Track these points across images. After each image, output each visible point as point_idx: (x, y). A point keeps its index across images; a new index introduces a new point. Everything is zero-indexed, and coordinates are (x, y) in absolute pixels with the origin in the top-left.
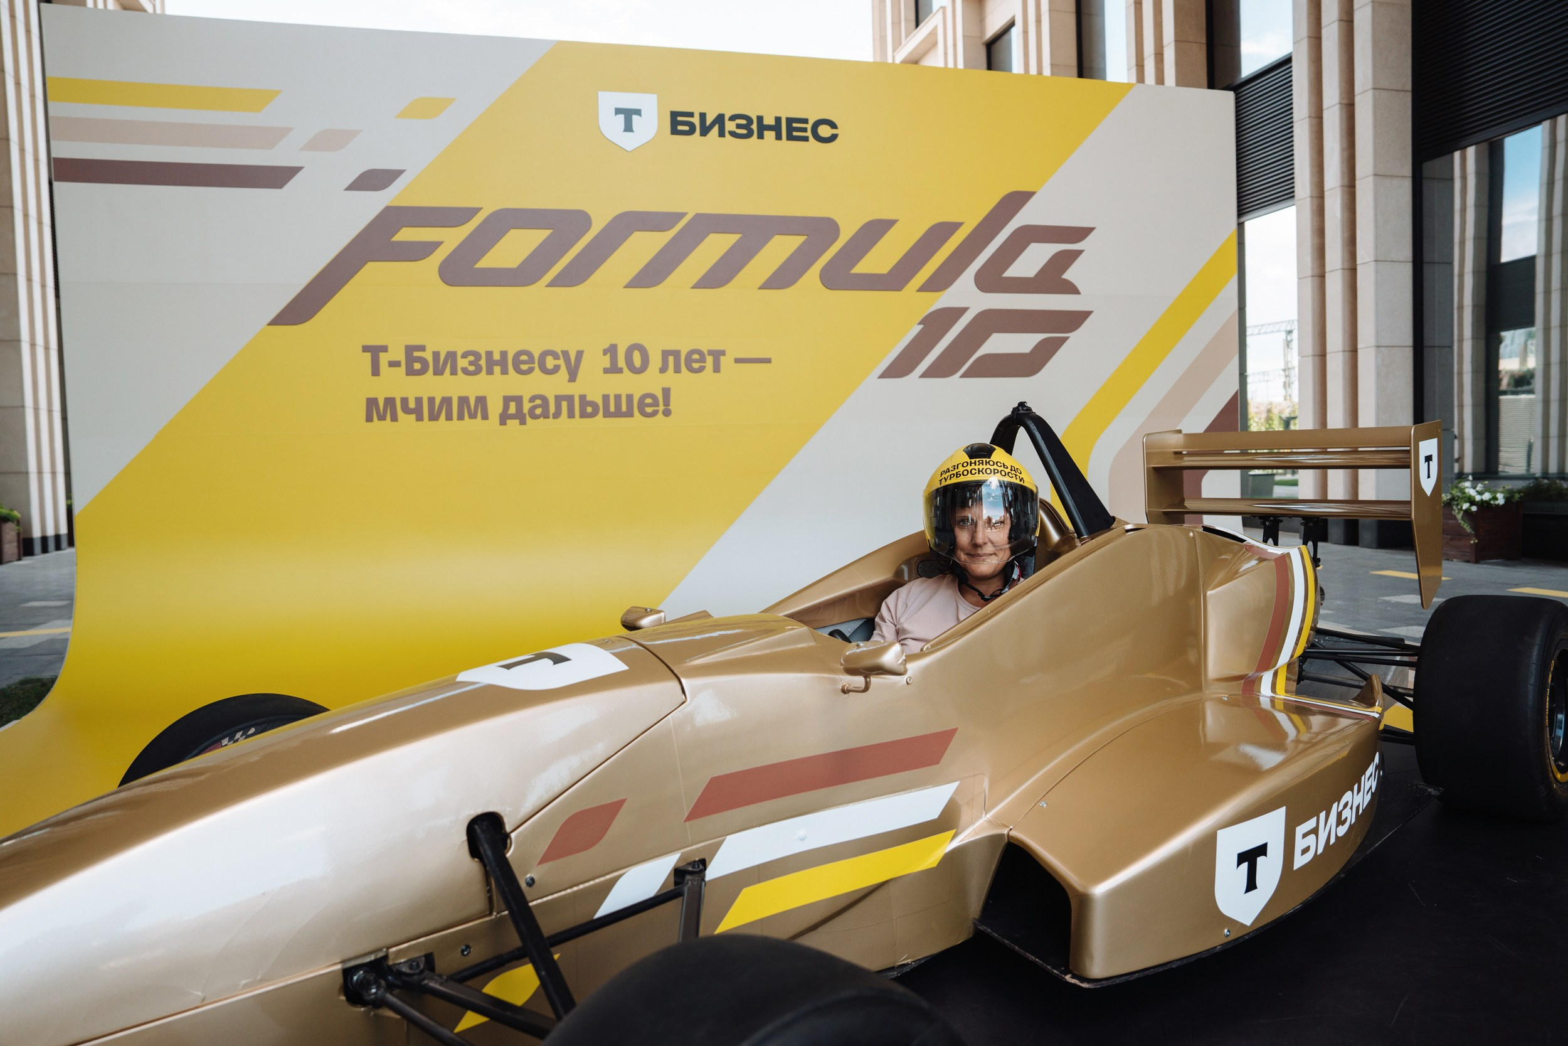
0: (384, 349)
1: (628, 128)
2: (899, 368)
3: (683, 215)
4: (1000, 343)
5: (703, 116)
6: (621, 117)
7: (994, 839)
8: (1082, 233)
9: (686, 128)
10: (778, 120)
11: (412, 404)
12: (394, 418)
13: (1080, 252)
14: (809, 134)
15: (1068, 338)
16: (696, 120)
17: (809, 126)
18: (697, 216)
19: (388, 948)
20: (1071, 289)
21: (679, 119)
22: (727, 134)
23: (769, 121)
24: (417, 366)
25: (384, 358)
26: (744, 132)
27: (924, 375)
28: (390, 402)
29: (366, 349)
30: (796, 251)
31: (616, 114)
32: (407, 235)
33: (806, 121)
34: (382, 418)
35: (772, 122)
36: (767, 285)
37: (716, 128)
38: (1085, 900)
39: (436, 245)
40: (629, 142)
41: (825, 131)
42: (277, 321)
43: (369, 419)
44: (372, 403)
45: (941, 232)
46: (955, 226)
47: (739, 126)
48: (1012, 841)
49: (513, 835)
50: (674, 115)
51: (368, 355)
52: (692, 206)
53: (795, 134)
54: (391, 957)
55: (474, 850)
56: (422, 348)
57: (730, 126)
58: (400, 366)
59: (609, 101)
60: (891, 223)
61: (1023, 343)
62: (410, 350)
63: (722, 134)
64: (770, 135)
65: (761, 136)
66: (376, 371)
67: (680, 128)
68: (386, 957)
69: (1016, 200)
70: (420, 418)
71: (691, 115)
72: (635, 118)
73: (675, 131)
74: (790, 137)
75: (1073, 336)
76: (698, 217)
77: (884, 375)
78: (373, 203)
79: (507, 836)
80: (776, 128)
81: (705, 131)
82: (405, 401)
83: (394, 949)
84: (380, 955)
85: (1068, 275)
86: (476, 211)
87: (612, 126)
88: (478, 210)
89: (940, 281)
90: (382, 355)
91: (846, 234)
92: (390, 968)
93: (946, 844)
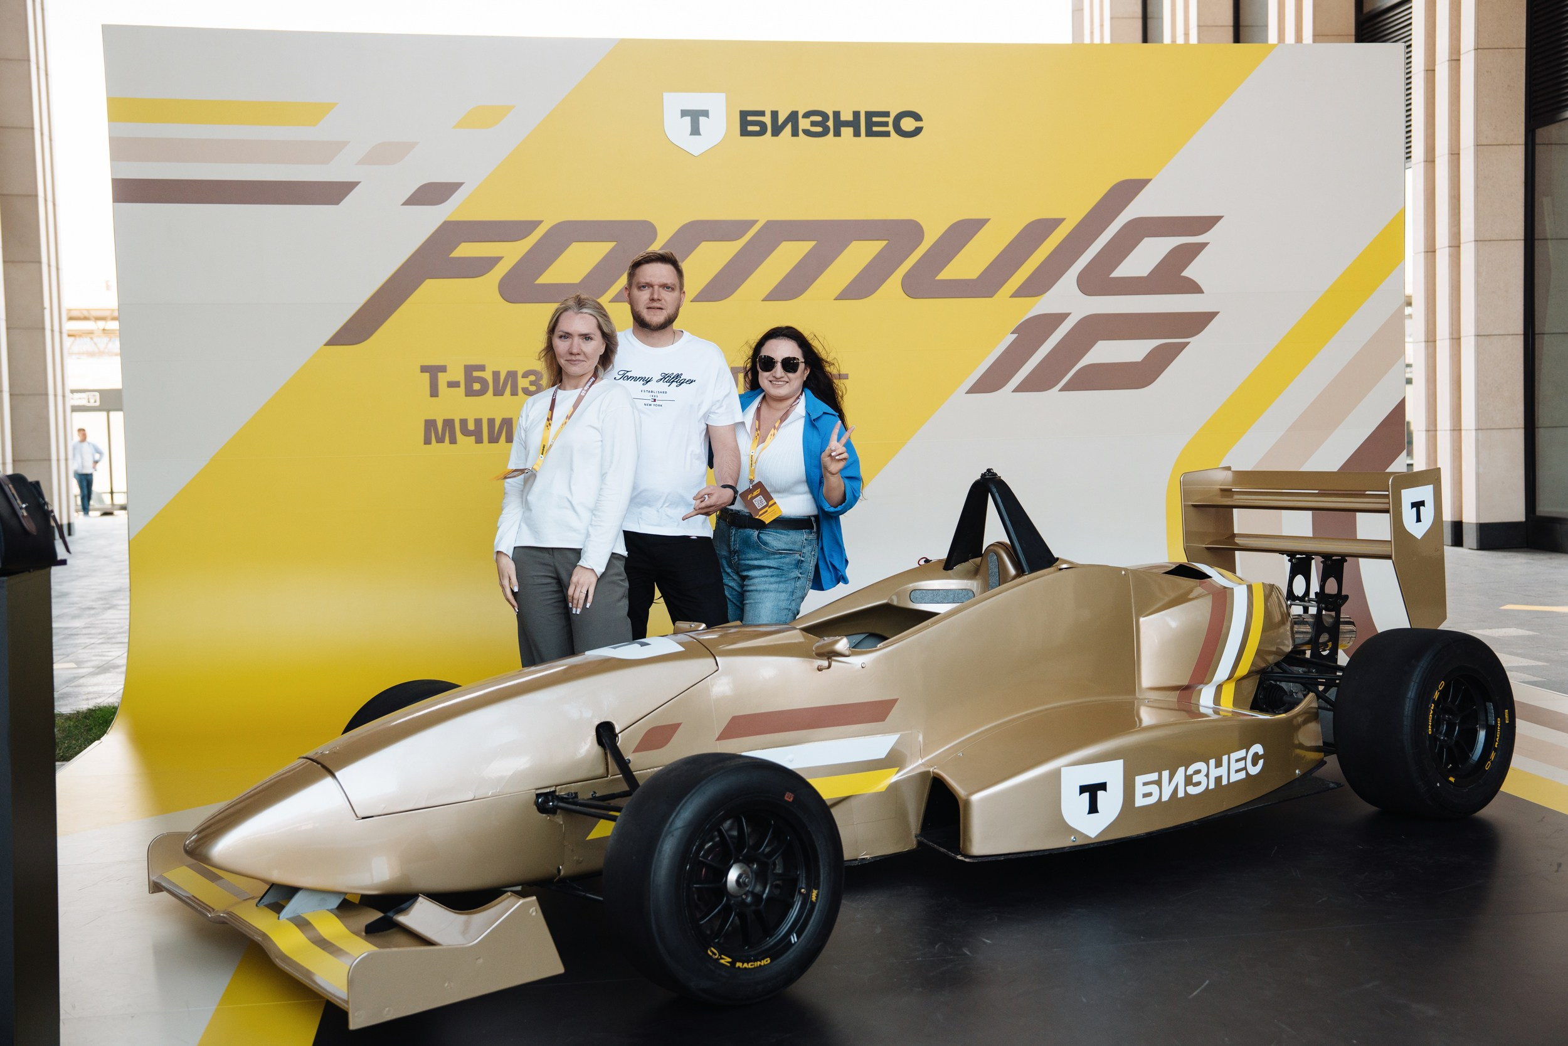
0: (443, 369)
1: (695, 131)
2: (990, 382)
3: (754, 222)
4: (1105, 352)
5: (775, 114)
6: (688, 119)
7: (924, 775)
8: (1207, 223)
9: (757, 128)
10: (856, 114)
11: (471, 426)
12: (453, 441)
13: (1203, 245)
14: (890, 128)
15: (1189, 343)
16: (767, 119)
17: (890, 120)
18: (768, 222)
19: (556, 786)
20: (1193, 288)
21: (749, 118)
22: (801, 133)
23: (846, 116)
24: (477, 386)
25: (443, 379)
26: (819, 129)
27: (1018, 389)
28: (449, 423)
29: (424, 369)
30: (875, 258)
31: (682, 116)
32: (466, 250)
33: (887, 114)
34: (440, 440)
35: (850, 118)
36: (844, 295)
37: (789, 127)
38: (967, 803)
39: (493, 262)
40: (696, 146)
41: (908, 124)
42: (333, 342)
43: (427, 441)
44: (430, 425)
45: (1039, 229)
46: (1057, 222)
47: (813, 124)
48: (935, 776)
49: (619, 735)
50: (744, 114)
51: (427, 375)
52: (763, 212)
53: (875, 129)
54: (558, 791)
55: (600, 741)
56: (482, 368)
57: (804, 124)
58: (459, 387)
59: (675, 102)
60: (981, 223)
61: (1134, 350)
62: (469, 369)
63: (795, 133)
64: (847, 131)
65: (837, 134)
66: (434, 393)
67: (750, 128)
68: (555, 792)
69: (1128, 190)
70: (479, 440)
71: (762, 113)
72: (702, 119)
73: (744, 132)
74: (870, 133)
75: (1193, 340)
76: (769, 224)
77: (972, 391)
78: (431, 218)
79: (616, 735)
80: (854, 124)
81: (777, 131)
82: (464, 422)
83: (559, 787)
84: (552, 789)
85: (1187, 273)
86: (536, 224)
87: (677, 129)
88: (539, 223)
89: (1037, 286)
90: (440, 375)
91: (931, 237)
92: (557, 797)
93: (893, 777)
